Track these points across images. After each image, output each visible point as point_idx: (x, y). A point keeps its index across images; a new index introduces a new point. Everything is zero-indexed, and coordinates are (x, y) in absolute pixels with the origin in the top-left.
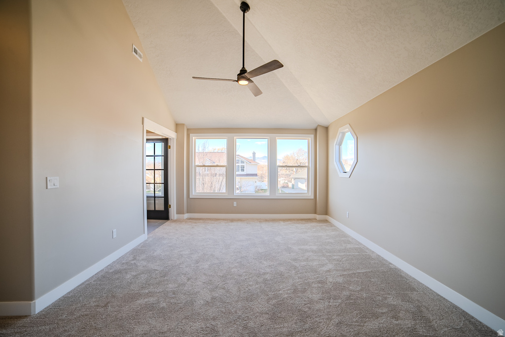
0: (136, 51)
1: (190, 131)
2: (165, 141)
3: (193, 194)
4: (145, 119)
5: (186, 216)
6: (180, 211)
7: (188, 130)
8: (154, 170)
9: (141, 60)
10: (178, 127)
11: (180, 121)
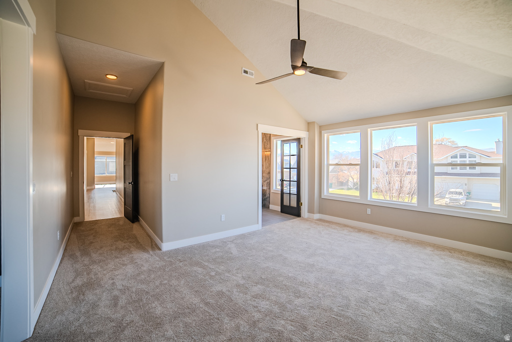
0: (246, 72)
1: (322, 128)
2: (298, 140)
3: (325, 194)
4: (259, 125)
5: (317, 216)
6: (311, 211)
7: (320, 127)
8: (290, 168)
9: (253, 77)
10: (309, 125)
11: (311, 119)
